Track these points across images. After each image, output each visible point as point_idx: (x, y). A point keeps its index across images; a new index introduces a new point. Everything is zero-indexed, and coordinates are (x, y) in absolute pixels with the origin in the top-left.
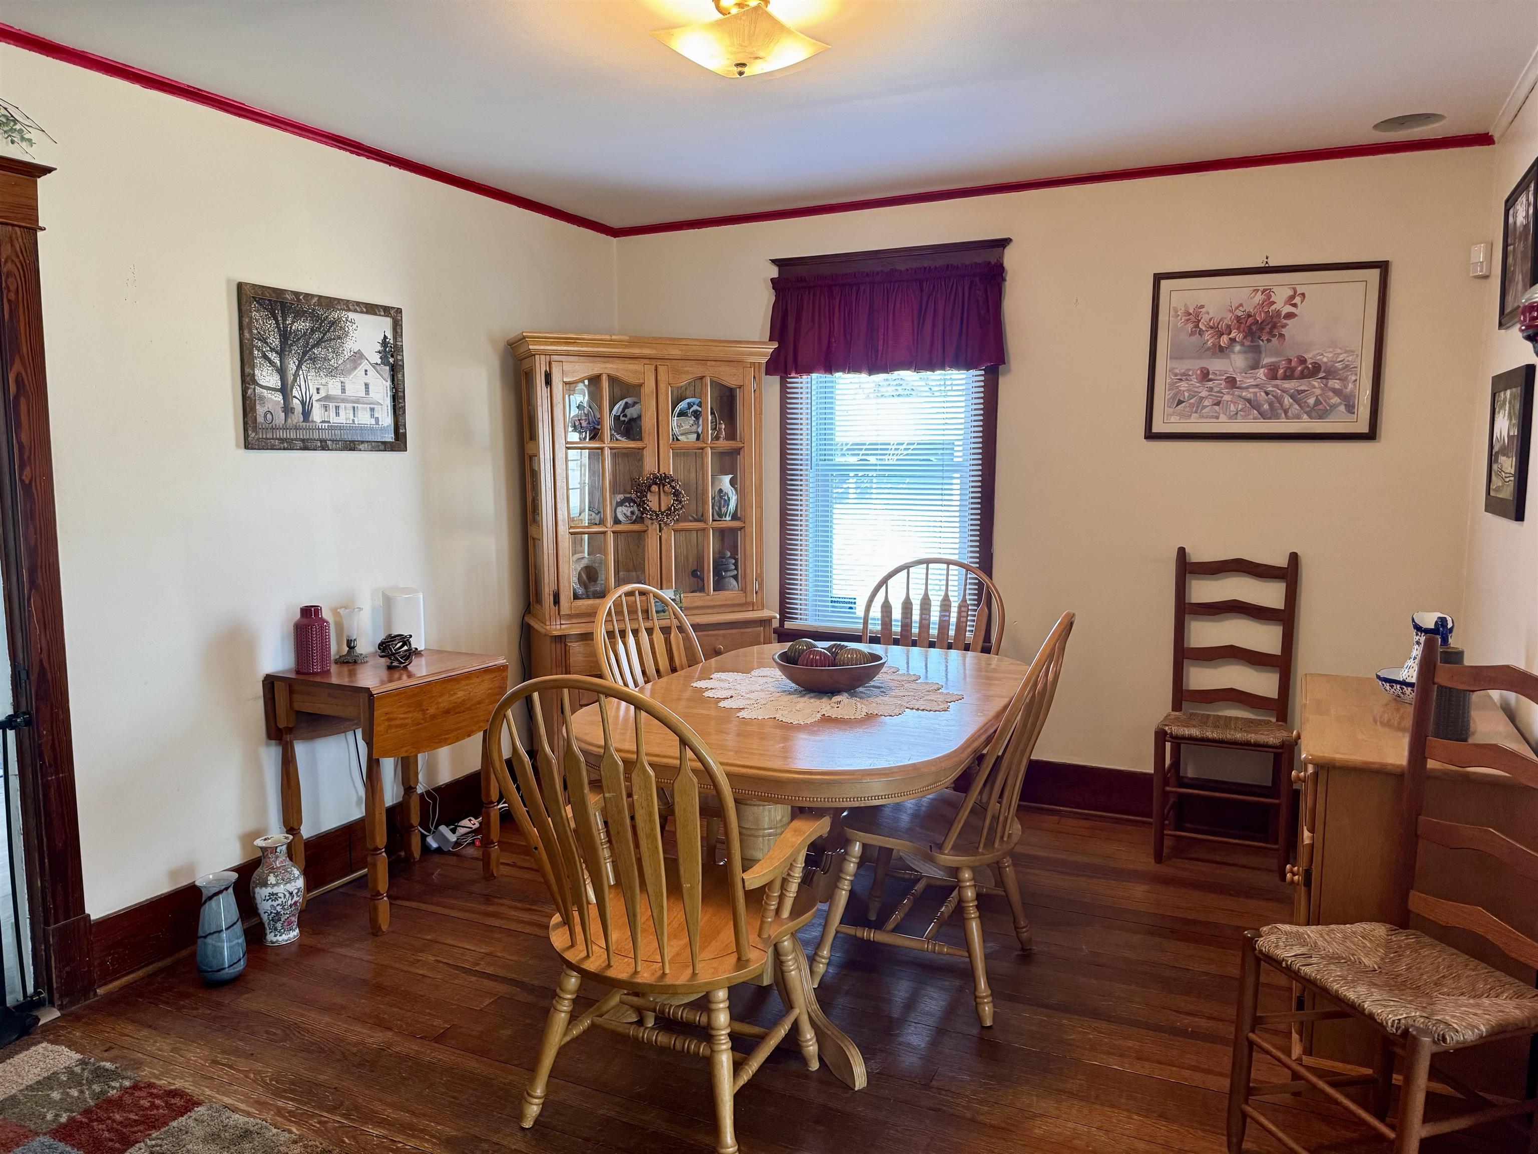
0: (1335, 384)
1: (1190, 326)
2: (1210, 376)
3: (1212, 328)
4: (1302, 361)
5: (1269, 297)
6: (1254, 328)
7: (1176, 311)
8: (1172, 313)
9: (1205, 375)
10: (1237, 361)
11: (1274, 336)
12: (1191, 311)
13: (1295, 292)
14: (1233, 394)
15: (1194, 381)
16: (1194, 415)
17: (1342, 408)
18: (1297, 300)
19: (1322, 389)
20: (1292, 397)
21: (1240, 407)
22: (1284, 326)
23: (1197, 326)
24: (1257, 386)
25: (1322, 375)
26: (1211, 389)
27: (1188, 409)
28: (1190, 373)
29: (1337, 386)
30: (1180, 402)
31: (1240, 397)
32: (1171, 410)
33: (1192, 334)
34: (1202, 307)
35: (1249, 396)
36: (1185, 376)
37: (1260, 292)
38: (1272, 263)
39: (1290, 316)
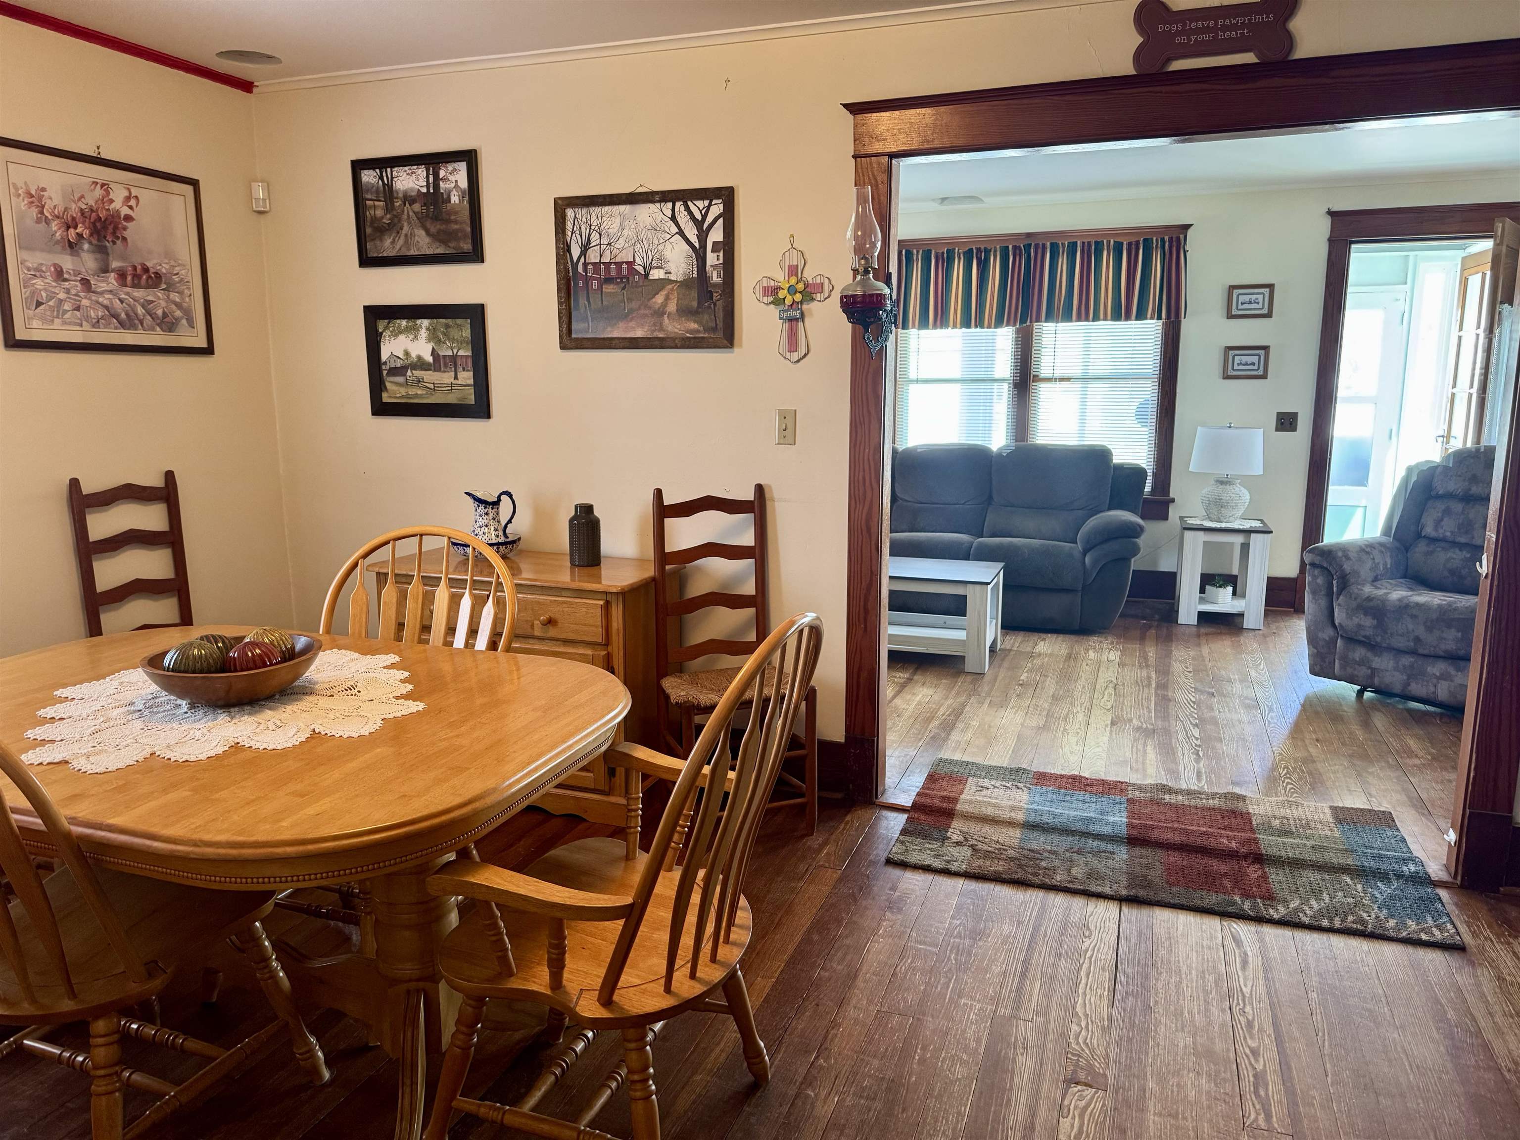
0: (175, 297)
1: (34, 211)
2: (66, 276)
3: (58, 217)
4: (146, 270)
5: (108, 194)
6: (98, 225)
7: (17, 189)
8: (12, 190)
9: (59, 274)
10: (89, 261)
11: (118, 238)
12: (33, 192)
13: (130, 193)
14: (90, 299)
15: (49, 280)
16: (57, 321)
17: (184, 322)
18: (133, 202)
19: (167, 302)
20: (143, 306)
21: (100, 314)
22: (125, 229)
23: (42, 213)
24: (111, 291)
25: (164, 286)
26: (68, 291)
27: (49, 313)
28: (44, 269)
29: (178, 300)
30: (39, 304)
31: (98, 302)
32: (31, 313)
33: (38, 221)
34: (43, 189)
35: (106, 302)
36: (38, 273)
37: (99, 186)
38: (105, 155)
39: (128, 218)
